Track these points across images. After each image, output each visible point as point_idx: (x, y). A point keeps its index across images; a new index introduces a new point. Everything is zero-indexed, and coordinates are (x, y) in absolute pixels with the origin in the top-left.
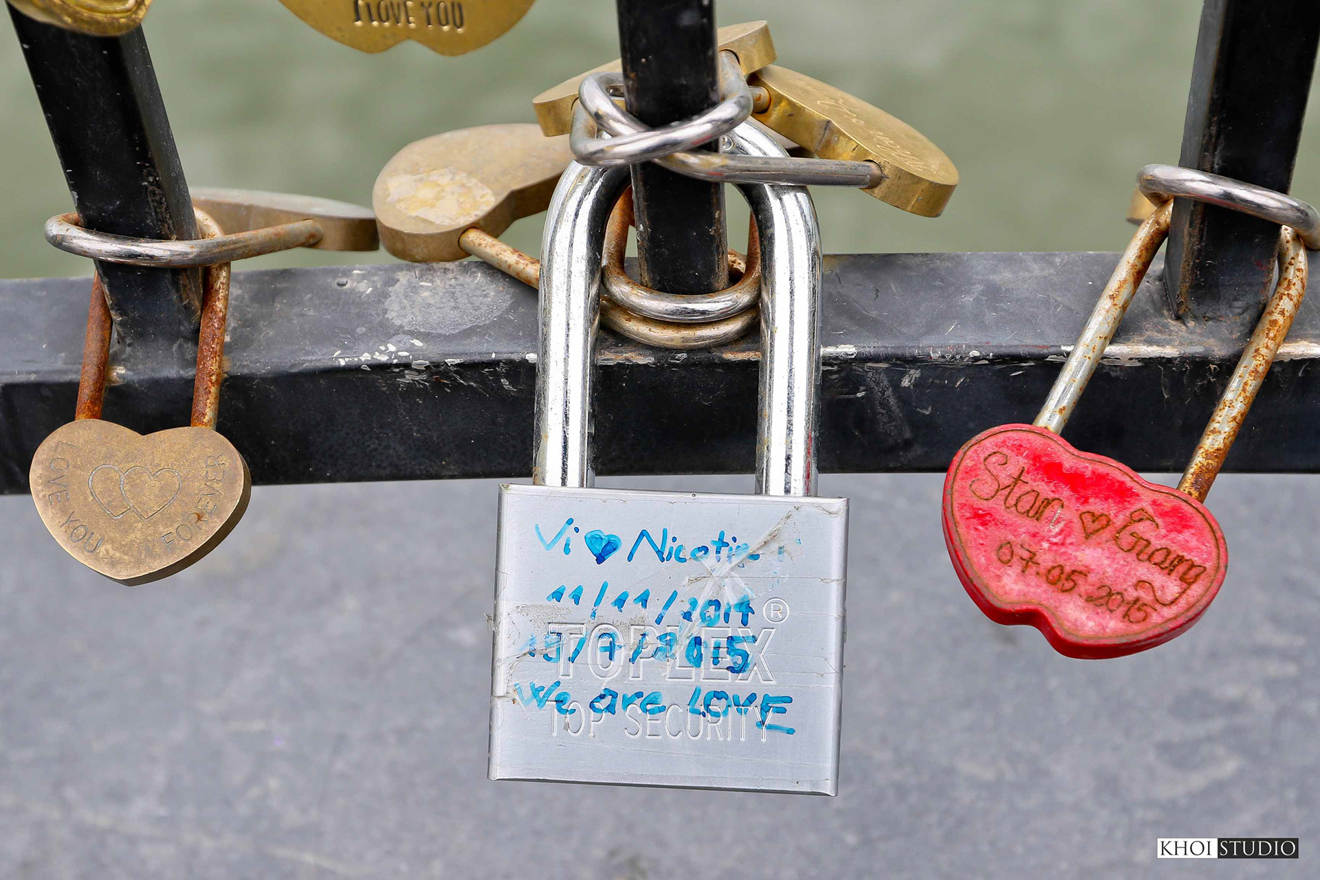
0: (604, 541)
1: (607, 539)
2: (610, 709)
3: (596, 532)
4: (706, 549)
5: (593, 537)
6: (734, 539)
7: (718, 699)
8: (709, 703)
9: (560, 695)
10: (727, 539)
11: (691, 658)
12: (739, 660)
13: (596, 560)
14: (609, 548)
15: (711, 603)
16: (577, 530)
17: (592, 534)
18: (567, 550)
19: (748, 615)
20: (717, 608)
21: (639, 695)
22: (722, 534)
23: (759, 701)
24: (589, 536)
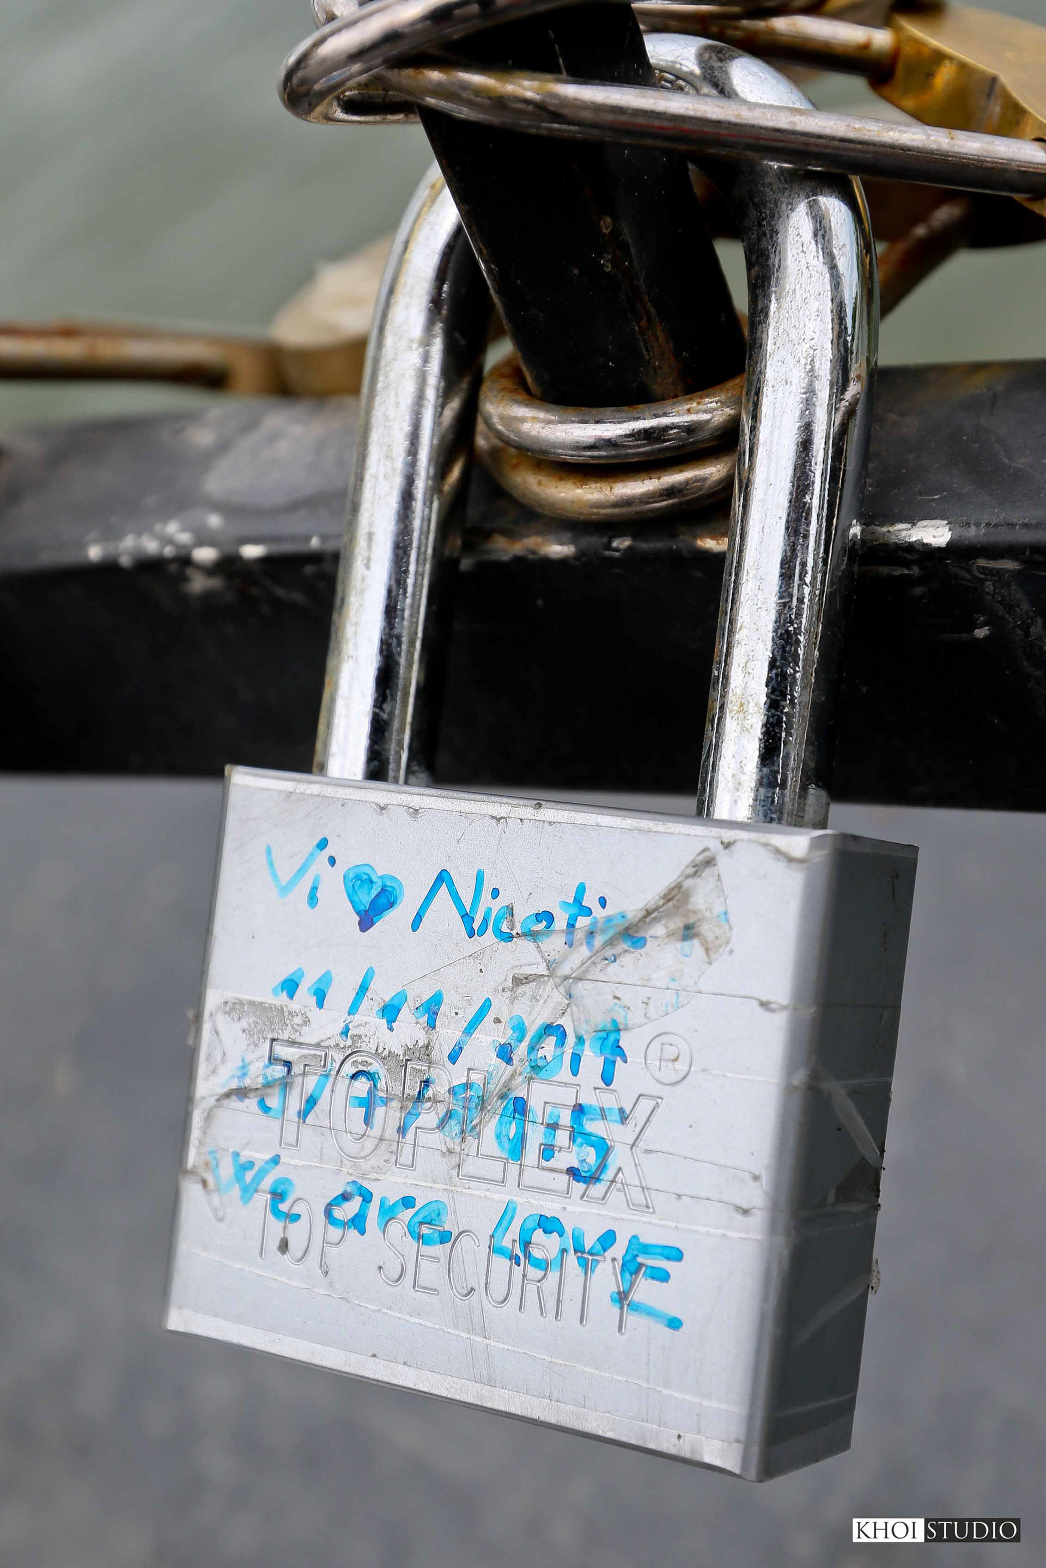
0: (375, 886)
1: (380, 883)
2: (358, 1223)
3: (367, 870)
4: (549, 917)
5: (357, 877)
6: (603, 902)
7: (545, 1232)
8: (528, 1239)
9: (278, 1182)
10: (590, 901)
11: (505, 1140)
12: (591, 1156)
13: (360, 923)
14: (382, 900)
15: (548, 1029)
16: (332, 861)
17: (357, 870)
18: (313, 899)
19: (615, 1062)
20: (560, 1042)
21: (408, 1202)
22: (581, 889)
23: (618, 1250)
24: (352, 875)
